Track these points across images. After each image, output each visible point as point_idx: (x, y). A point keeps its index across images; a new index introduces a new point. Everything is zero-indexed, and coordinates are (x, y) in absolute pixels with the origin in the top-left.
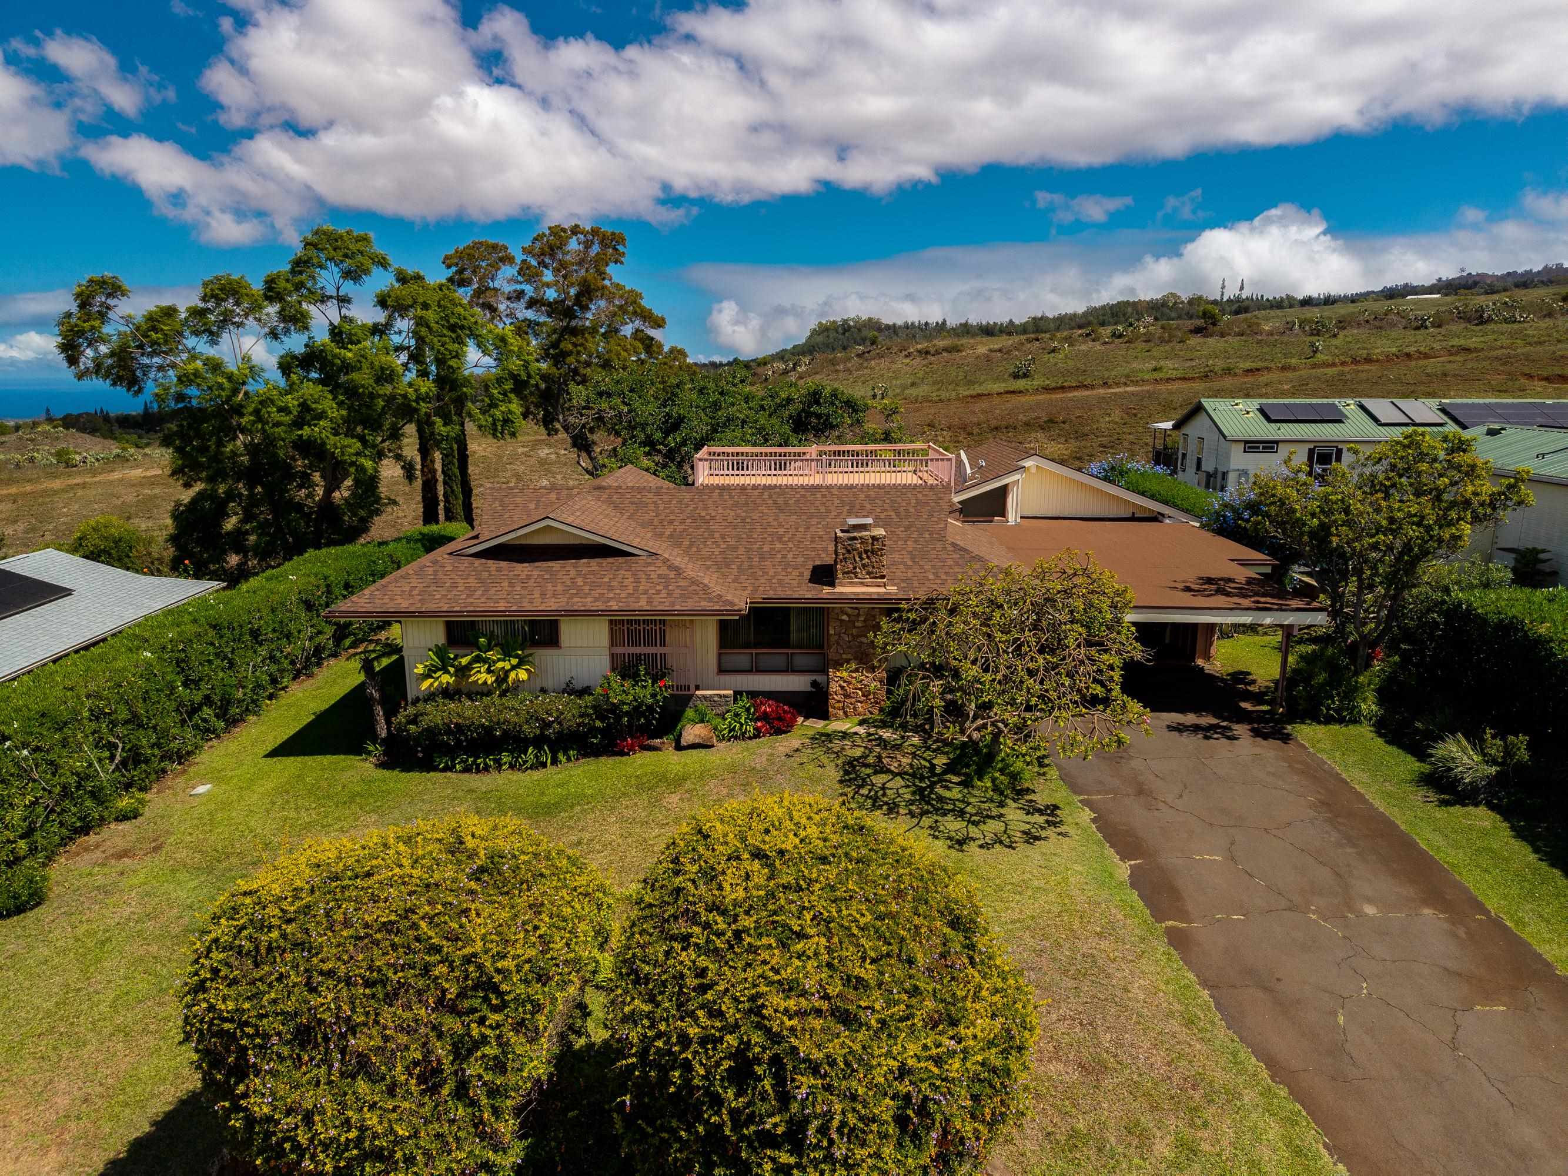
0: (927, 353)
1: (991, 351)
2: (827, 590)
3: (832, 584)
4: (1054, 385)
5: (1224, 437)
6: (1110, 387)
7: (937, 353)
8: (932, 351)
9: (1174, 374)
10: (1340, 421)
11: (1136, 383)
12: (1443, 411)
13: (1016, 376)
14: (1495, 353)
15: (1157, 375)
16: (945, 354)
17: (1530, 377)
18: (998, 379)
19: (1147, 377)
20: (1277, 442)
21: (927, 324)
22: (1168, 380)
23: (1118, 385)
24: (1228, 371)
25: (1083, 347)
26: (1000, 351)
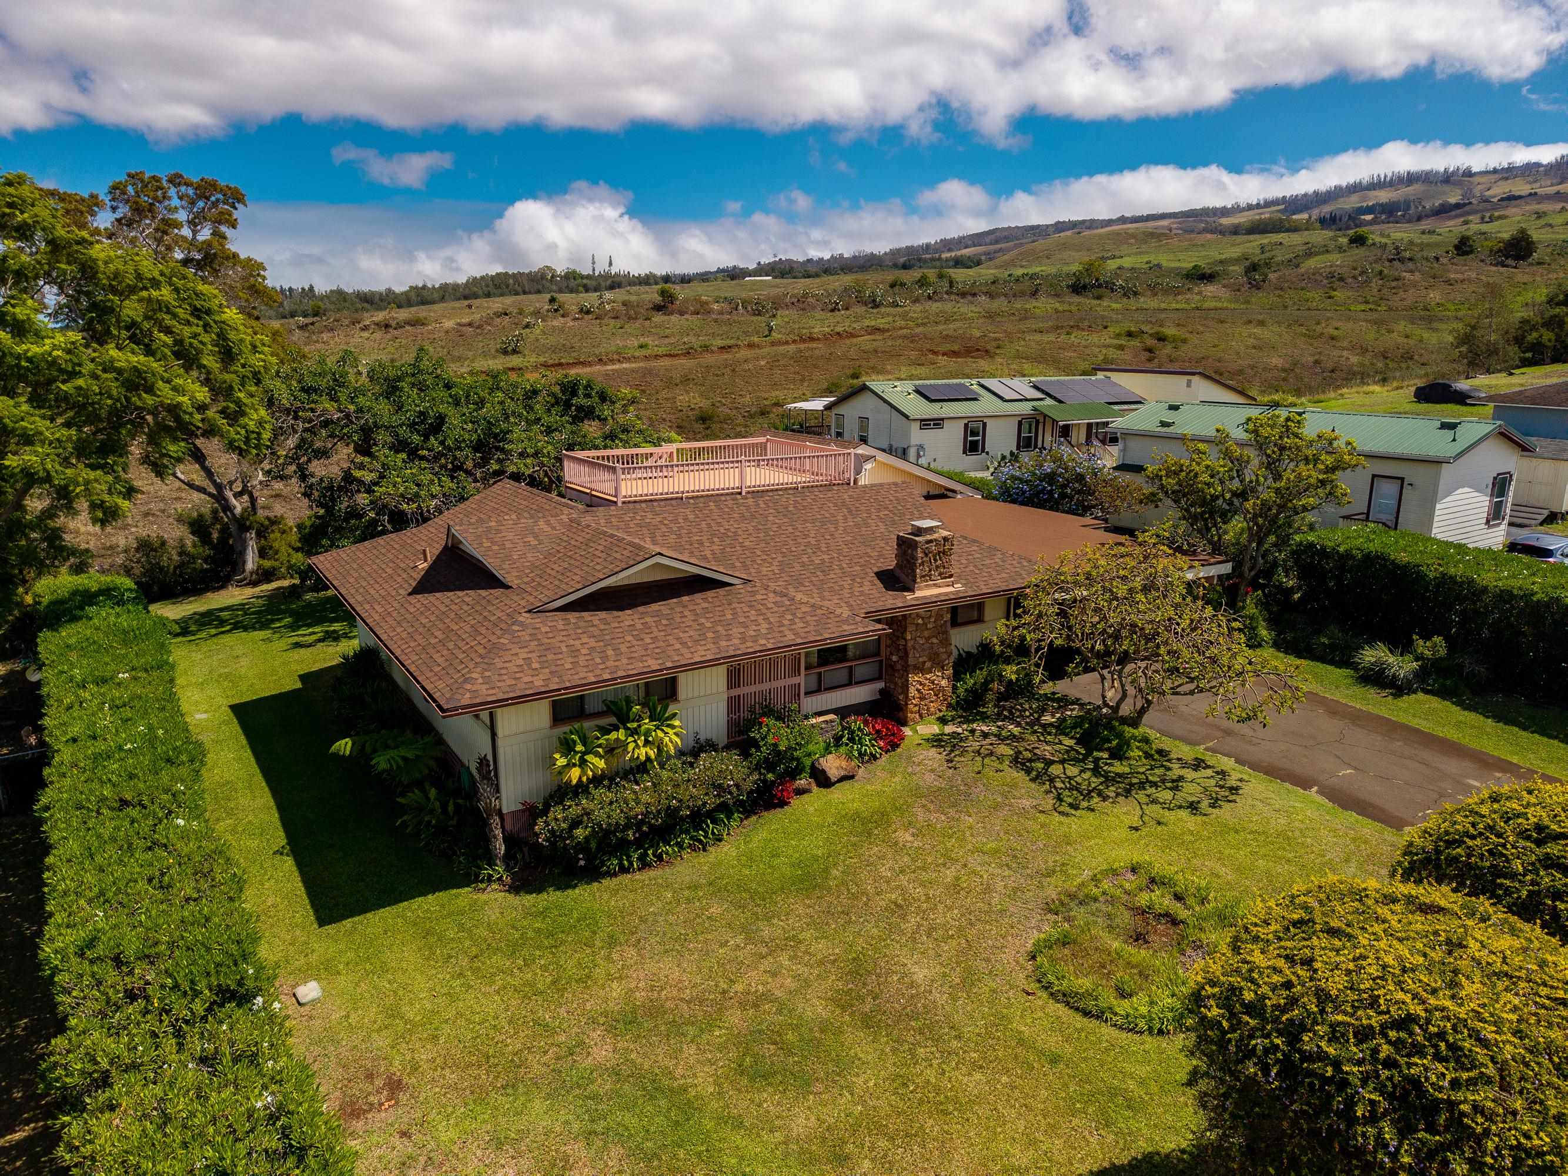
0: (387, 326)
1: (459, 324)
2: (909, 596)
3: (911, 590)
4: (551, 362)
5: (907, 417)
6: (605, 364)
7: (399, 326)
8: (394, 324)
9: (661, 351)
10: (975, 399)
11: (628, 360)
12: (1036, 387)
13: (505, 352)
14: (900, 332)
15: (644, 352)
16: (408, 328)
17: (935, 353)
18: (485, 355)
19: (637, 354)
20: (942, 419)
21: (290, 289)
22: (657, 357)
23: (612, 361)
24: (706, 348)
25: (555, 323)
26: (470, 324)
